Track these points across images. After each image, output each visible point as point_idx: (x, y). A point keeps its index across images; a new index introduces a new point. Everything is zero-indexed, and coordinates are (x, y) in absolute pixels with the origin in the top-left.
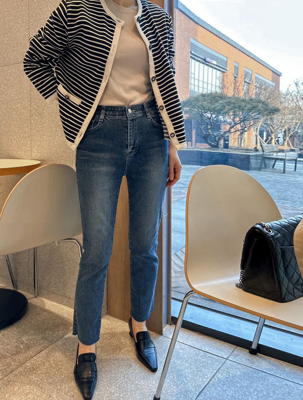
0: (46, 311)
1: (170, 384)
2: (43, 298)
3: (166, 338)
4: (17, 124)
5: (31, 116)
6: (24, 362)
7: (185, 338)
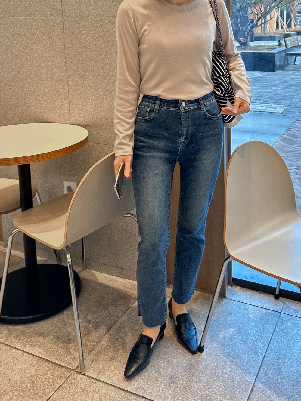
0: (100, 284)
1: (241, 343)
2: (92, 270)
3: (230, 300)
4: (47, 84)
5: (68, 77)
6: (99, 340)
7: (248, 298)
